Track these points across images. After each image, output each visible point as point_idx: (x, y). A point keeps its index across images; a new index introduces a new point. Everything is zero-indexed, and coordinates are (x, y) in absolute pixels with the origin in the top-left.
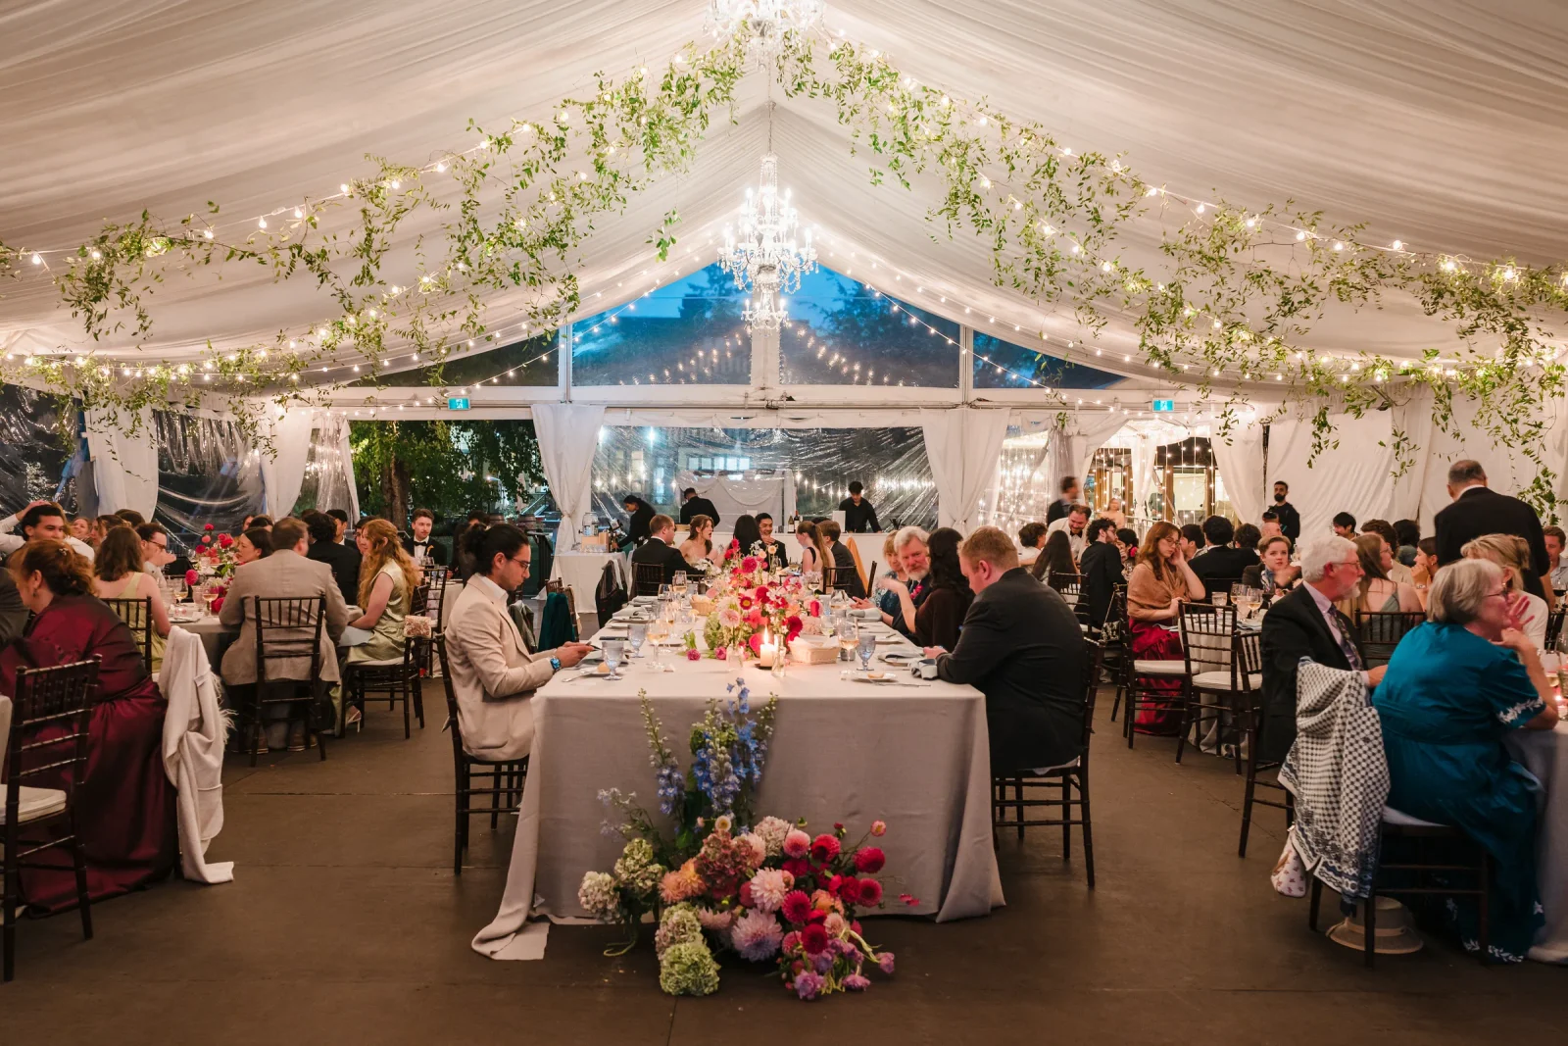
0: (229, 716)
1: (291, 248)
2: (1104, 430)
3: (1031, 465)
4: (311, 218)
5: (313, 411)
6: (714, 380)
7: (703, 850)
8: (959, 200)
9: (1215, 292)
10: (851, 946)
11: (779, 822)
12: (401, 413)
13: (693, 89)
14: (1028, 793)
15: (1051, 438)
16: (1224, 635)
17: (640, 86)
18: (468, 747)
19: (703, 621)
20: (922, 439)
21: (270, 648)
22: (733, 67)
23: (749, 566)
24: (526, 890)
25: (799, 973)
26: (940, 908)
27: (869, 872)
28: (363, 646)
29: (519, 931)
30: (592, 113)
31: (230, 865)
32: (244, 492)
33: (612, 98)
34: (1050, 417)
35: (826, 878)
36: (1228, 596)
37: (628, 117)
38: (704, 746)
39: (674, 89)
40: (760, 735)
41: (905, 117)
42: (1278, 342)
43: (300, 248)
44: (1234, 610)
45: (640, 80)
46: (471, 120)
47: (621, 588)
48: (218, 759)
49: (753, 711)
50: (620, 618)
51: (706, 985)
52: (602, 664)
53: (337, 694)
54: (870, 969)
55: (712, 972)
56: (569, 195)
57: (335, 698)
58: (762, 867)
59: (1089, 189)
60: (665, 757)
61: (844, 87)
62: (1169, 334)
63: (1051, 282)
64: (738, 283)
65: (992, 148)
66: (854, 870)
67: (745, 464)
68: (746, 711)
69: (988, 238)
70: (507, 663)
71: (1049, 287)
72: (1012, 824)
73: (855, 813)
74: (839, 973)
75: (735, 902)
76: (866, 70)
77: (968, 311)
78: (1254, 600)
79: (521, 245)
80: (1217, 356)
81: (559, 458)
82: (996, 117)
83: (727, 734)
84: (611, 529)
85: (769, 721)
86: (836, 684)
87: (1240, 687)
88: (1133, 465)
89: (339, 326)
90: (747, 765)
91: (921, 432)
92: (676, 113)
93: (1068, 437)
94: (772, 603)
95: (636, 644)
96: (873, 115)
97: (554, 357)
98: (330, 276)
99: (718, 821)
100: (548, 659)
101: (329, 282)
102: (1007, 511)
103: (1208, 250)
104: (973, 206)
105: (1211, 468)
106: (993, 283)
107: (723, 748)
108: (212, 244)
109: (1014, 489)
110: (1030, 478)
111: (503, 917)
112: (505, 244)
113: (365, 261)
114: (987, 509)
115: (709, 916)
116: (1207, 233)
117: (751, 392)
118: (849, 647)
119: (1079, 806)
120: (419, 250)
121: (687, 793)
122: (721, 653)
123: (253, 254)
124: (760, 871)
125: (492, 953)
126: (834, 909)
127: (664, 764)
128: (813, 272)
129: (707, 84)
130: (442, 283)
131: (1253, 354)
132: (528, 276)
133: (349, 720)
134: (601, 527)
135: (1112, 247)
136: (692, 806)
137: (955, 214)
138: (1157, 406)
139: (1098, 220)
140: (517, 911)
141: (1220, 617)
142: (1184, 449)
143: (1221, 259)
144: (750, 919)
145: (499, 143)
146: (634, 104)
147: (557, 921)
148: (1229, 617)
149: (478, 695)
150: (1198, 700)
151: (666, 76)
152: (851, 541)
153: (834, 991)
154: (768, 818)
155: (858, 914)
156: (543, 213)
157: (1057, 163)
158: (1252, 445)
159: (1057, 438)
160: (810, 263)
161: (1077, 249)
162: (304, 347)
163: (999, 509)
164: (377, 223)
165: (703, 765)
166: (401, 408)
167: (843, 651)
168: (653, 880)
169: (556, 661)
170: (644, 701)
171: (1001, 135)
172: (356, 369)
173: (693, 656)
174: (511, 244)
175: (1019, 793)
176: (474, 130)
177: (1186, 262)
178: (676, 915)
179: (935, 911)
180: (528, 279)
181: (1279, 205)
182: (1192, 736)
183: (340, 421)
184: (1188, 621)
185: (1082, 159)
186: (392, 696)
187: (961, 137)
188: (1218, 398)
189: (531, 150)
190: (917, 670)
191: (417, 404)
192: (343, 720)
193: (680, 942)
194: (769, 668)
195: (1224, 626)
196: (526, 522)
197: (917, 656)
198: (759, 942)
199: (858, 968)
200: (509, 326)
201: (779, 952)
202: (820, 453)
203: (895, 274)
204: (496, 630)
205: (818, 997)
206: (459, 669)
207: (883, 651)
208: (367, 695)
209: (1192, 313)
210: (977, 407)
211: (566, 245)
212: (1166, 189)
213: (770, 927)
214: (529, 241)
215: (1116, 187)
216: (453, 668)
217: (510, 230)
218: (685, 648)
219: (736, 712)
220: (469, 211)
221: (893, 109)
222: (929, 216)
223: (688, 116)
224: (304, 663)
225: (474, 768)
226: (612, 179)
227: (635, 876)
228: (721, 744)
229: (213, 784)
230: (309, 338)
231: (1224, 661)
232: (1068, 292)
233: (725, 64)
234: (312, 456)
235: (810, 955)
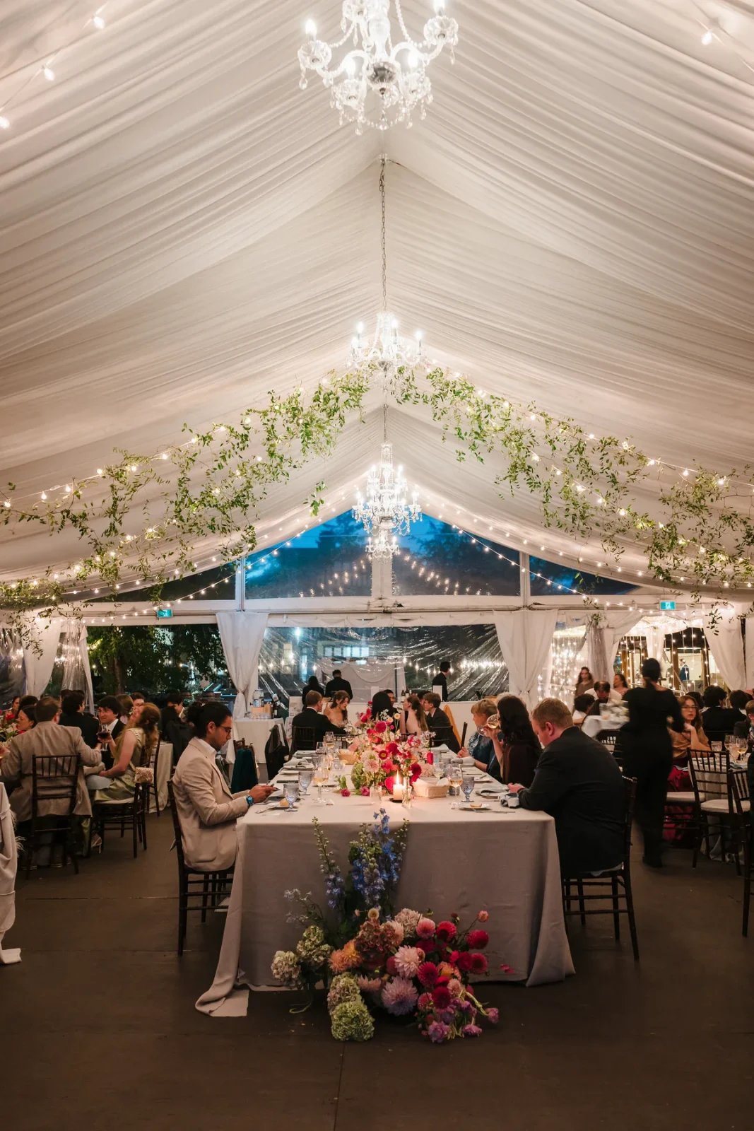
0: (20, 841)
1: (62, 512)
2: (626, 624)
3: (574, 650)
4: (77, 492)
5: (62, 620)
6: (346, 594)
7: (360, 933)
8: (518, 470)
9: (699, 530)
10: (468, 1003)
11: (412, 913)
12: (124, 621)
13: (335, 401)
14: (587, 890)
15: (588, 631)
16: (721, 773)
17: (299, 399)
18: (189, 862)
19: (351, 768)
20: (495, 633)
21: (41, 793)
22: (361, 385)
23: (381, 728)
24: (233, 965)
25: (431, 1024)
26: (529, 976)
27: (478, 948)
28: (105, 790)
29: (228, 996)
30: (267, 418)
31: (18, 951)
32: (12, 679)
33: (280, 408)
34: (587, 615)
35: (448, 953)
36: (723, 744)
37: (291, 419)
38: (359, 857)
39: (321, 400)
40: (397, 849)
41: (479, 416)
42: (745, 563)
43: (68, 512)
44: (727, 753)
45: (299, 395)
46: (185, 424)
47: (284, 745)
48: (13, 872)
49: (393, 832)
50: (290, 767)
51: (365, 1033)
52: (284, 800)
53: (86, 825)
54: (482, 1021)
55: (369, 1023)
56: (249, 471)
57: (86, 828)
58: (402, 946)
59: (607, 461)
60: (331, 866)
61: (437, 397)
62: (669, 558)
63: (584, 524)
64: (367, 529)
65: (540, 435)
66: (467, 947)
67: (365, 652)
68: (387, 832)
69: (539, 495)
70: (216, 800)
71: (583, 527)
72: (576, 913)
73: (465, 906)
74: (459, 1023)
75: (383, 972)
76: (451, 385)
77: (525, 542)
78: (741, 747)
79: (216, 506)
80: (704, 572)
81: (235, 650)
82: (541, 415)
83: (374, 849)
84: (272, 702)
85: (403, 839)
86: (447, 812)
87: (735, 811)
88: (648, 649)
89: (89, 563)
90: (389, 871)
91: (495, 627)
92: (323, 416)
93: (601, 630)
94: (401, 754)
95: (305, 785)
96: (457, 414)
97: (233, 580)
98: (88, 531)
99: (370, 911)
100: (245, 797)
101: (87, 534)
102: (558, 683)
103: (692, 499)
104: (527, 473)
105: (705, 650)
106: (543, 525)
107: (373, 859)
108: (9, 511)
109: (562, 667)
110: (574, 659)
111: (217, 985)
112: (205, 506)
113: (112, 520)
114: (544, 682)
115: (365, 982)
116: (691, 489)
117: (372, 601)
118: (456, 786)
119: (624, 899)
120: (145, 510)
121: (347, 892)
122: (365, 791)
123: (37, 517)
124: (401, 949)
125: (211, 1012)
126: (454, 976)
127: (330, 871)
128: (418, 521)
129: (344, 397)
130: (161, 533)
131: (729, 569)
132: (221, 527)
133: (94, 845)
134: (265, 700)
135: (627, 499)
136: (351, 901)
137: (515, 479)
138: (663, 606)
139: (614, 482)
140: (226, 982)
141: (717, 759)
142: (684, 636)
143: (702, 507)
144: (394, 984)
145: (204, 439)
146: (295, 411)
147: (254, 989)
148: (724, 760)
149: (196, 824)
150: (706, 820)
151: (317, 392)
152: (447, 708)
153: (457, 1037)
154: (405, 910)
155: (470, 981)
156: (231, 484)
157: (584, 444)
158: (733, 633)
159: (592, 632)
160: (416, 514)
161: (600, 501)
162: (64, 577)
163: (552, 682)
164: (121, 494)
165: (358, 871)
166: (124, 617)
167: (451, 789)
168: (324, 956)
169: (250, 799)
170: (317, 826)
171: (545, 425)
172: (97, 591)
173: (345, 793)
174: (210, 505)
175: (580, 891)
176: (187, 431)
177: (677, 509)
178: (342, 981)
179: (525, 977)
180: (221, 530)
181: (740, 470)
182: (703, 848)
183: (81, 627)
184: (695, 763)
185: (601, 441)
186: (123, 826)
187: (518, 428)
188: (706, 599)
189: (225, 443)
190: (505, 801)
191: (136, 614)
192: (90, 845)
193: (345, 1001)
194: (400, 801)
195: (721, 766)
196: (208, 696)
197: (503, 791)
198: (401, 1001)
199: (473, 1019)
200: (204, 559)
201: (416, 1008)
202: (423, 644)
203: (473, 518)
204: (209, 777)
205: (445, 1042)
206: (183, 805)
207: (479, 788)
208: (107, 826)
209: (684, 543)
210: (534, 609)
211: (247, 505)
212: (661, 460)
213: (410, 990)
214: (221, 503)
215: (626, 459)
216: (179, 804)
217: (209, 496)
218: (338, 788)
219: (380, 833)
220: (183, 485)
221: (469, 410)
222: (498, 481)
223: (331, 418)
224: (65, 802)
225: (192, 877)
226: (278, 460)
227: (312, 953)
228: (371, 856)
229: (9, 890)
230: (68, 572)
231: (722, 792)
232: (595, 529)
233: (355, 383)
234: (60, 652)
235: (438, 1010)
